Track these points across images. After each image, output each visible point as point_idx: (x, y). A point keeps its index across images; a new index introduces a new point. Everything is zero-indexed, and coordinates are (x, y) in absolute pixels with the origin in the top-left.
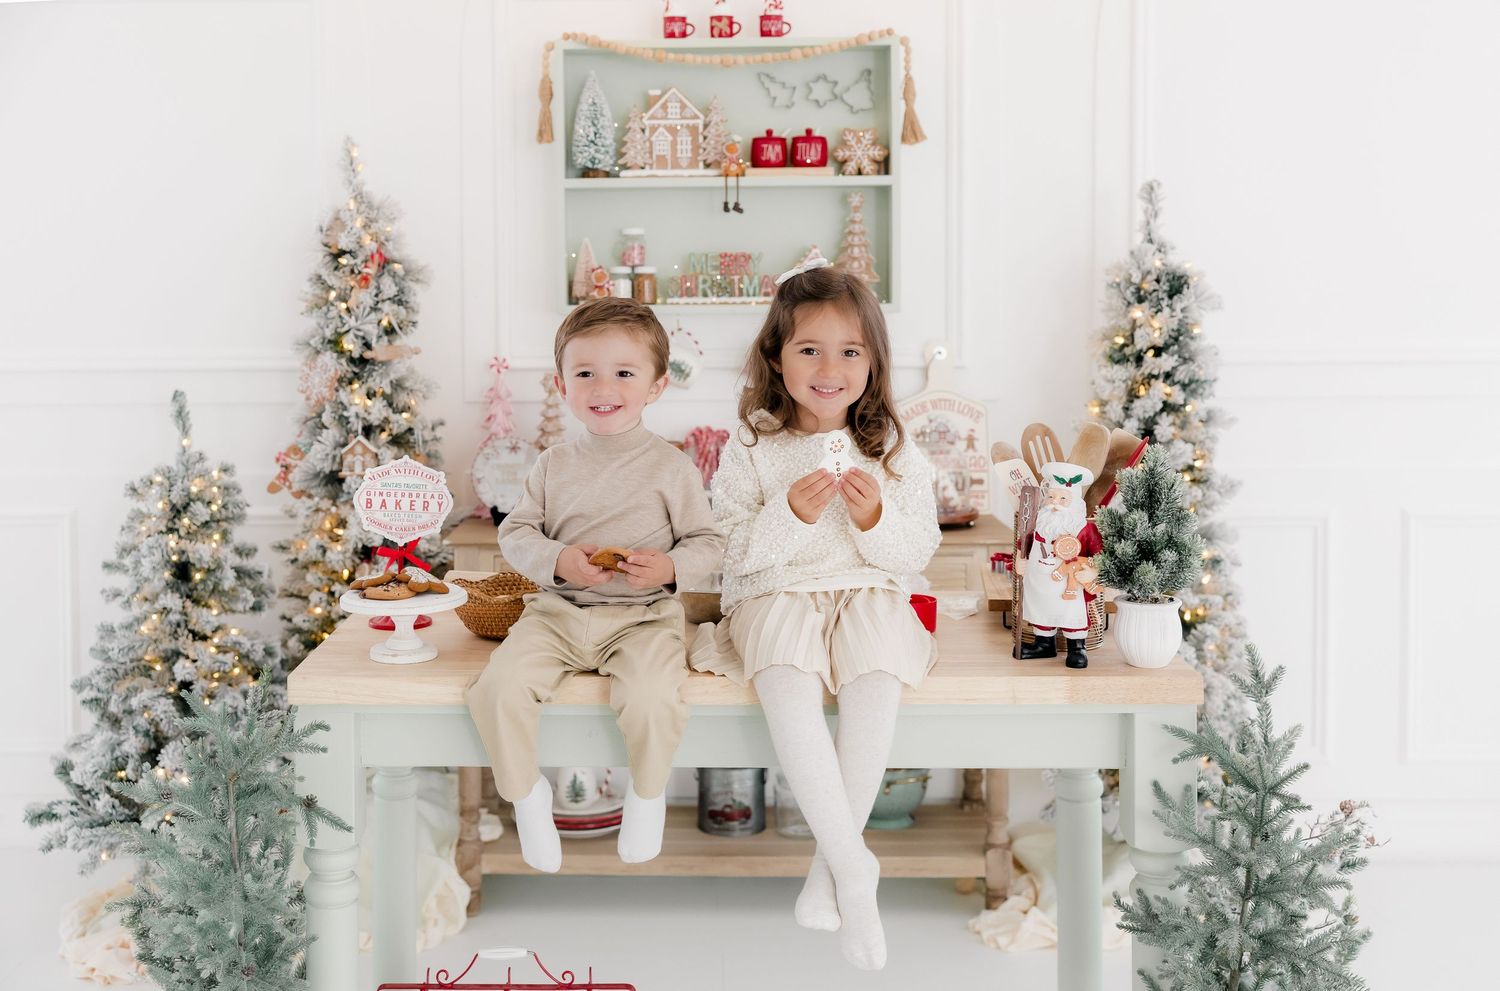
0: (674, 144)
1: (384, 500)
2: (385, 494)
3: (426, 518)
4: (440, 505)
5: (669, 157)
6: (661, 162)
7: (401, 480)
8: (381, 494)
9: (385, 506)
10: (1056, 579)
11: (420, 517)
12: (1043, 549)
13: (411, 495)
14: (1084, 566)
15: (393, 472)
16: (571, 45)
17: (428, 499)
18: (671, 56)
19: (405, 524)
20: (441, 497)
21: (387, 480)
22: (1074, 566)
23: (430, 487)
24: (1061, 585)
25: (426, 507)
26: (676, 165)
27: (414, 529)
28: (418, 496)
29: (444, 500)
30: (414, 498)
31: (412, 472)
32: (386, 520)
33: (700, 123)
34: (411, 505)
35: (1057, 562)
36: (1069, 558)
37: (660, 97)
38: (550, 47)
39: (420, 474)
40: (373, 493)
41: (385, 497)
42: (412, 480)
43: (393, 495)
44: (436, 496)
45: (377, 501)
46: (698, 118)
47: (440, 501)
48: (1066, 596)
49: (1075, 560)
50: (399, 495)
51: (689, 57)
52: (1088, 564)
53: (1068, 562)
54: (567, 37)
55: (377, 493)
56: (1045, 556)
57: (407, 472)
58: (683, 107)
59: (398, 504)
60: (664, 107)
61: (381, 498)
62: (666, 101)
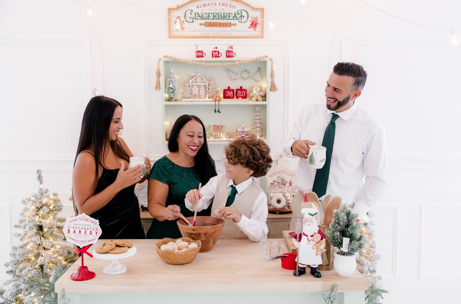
0: (199, 91)
1: (75, 230)
2: (75, 228)
3: (91, 237)
4: (96, 233)
5: (197, 95)
6: (195, 96)
7: (82, 222)
8: (73, 228)
9: (75, 232)
10: (314, 249)
11: (89, 237)
12: (308, 239)
13: (85, 229)
14: (322, 243)
15: (78, 220)
16: (166, 59)
17: (92, 230)
18: (198, 63)
19: (83, 240)
20: (97, 230)
21: (76, 222)
22: (319, 244)
23: (92, 226)
24: (315, 250)
25: (91, 234)
26: (200, 97)
27: (86, 241)
28: (88, 229)
29: (98, 231)
30: (86, 230)
31: (86, 220)
32: (75, 238)
33: (207, 84)
34: (85, 232)
35: (314, 243)
36: (318, 241)
37: (195, 76)
38: (160, 60)
39: (89, 220)
40: (70, 227)
41: (75, 229)
42: (86, 223)
43: (78, 228)
44: (95, 229)
45: (72, 230)
46: (206, 82)
47: (97, 231)
48: (317, 254)
49: (319, 242)
50: (81, 228)
51: (203, 63)
52: (323, 242)
53: (317, 243)
54: (165, 57)
55: (72, 228)
56: (309, 241)
57: (84, 219)
58: (202, 79)
59: (80, 232)
60: (196, 79)
61: (74, 229)
62: (197, 77)
